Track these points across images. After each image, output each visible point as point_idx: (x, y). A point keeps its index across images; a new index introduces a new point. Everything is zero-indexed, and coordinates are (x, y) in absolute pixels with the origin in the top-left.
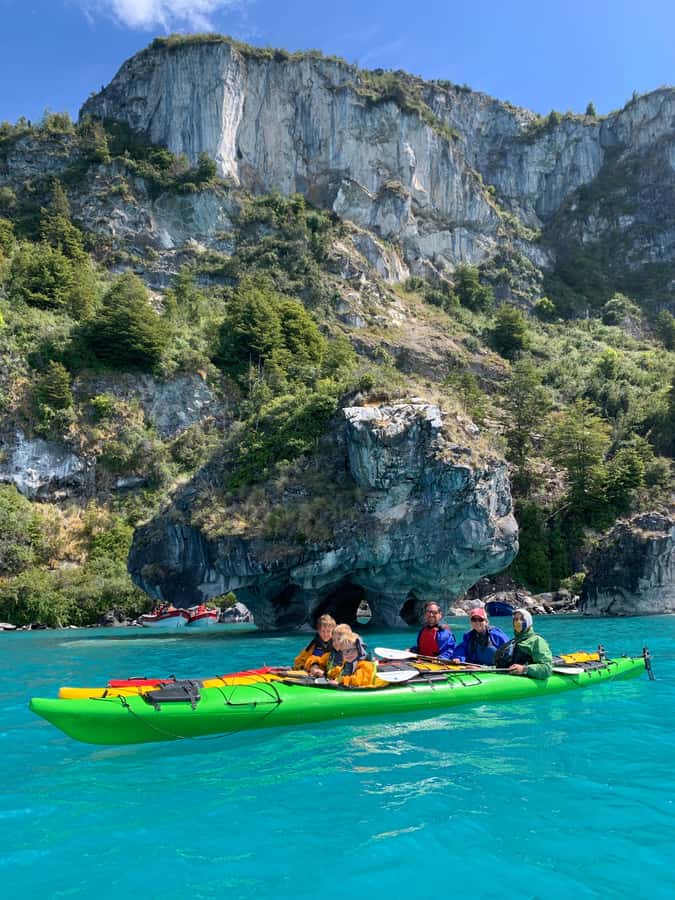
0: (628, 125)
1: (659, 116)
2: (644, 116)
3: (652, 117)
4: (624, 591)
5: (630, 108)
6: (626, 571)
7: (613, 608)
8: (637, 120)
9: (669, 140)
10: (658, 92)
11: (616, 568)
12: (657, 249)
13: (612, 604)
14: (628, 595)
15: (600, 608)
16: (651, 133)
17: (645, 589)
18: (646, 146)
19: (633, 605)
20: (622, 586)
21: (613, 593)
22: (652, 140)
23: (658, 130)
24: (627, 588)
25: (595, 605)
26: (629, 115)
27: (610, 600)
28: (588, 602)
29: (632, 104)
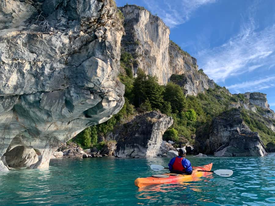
0: (124, 12)
1: (133, 12)
2: (129, 11)
3: (131, 12)
4: (139, 146)
5: (125, 7)
6: (141, 137)
7: (133, 155)
8: (127, 11)
9: (135, 20)
10: (133, 6)
11: (137, 135)
12: (128, 49)
13: (133, 152)
14: (141, 148)
15: (126, 154)
16: (130, 16)
17: (150, 145)
18: (128, 19)
19: (143, 153)
20: (138, 144)
21: (133, 147)
22: (130, 18)
23: (132, 16)
24: (141, 145)
25: (124, 153)
26: (125, 9)
27: (132, 150)
28: (120, 151)
29: (126, 6)
